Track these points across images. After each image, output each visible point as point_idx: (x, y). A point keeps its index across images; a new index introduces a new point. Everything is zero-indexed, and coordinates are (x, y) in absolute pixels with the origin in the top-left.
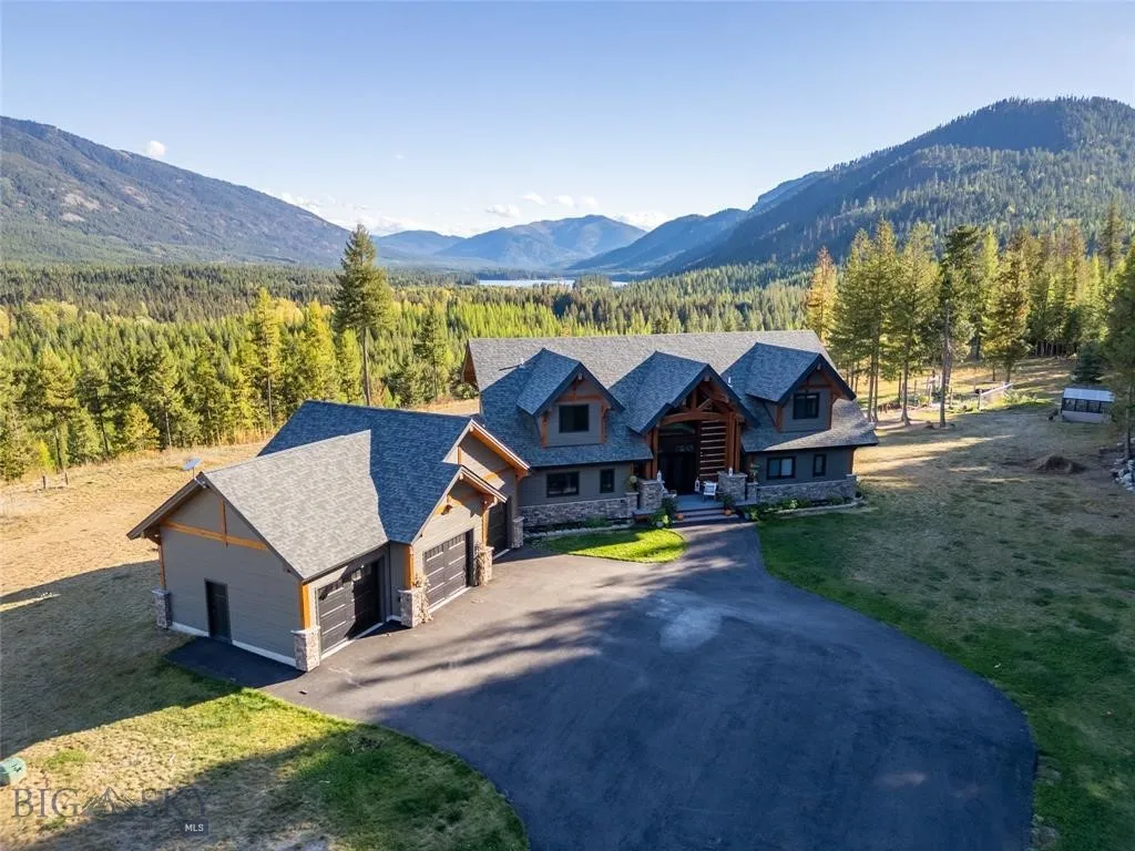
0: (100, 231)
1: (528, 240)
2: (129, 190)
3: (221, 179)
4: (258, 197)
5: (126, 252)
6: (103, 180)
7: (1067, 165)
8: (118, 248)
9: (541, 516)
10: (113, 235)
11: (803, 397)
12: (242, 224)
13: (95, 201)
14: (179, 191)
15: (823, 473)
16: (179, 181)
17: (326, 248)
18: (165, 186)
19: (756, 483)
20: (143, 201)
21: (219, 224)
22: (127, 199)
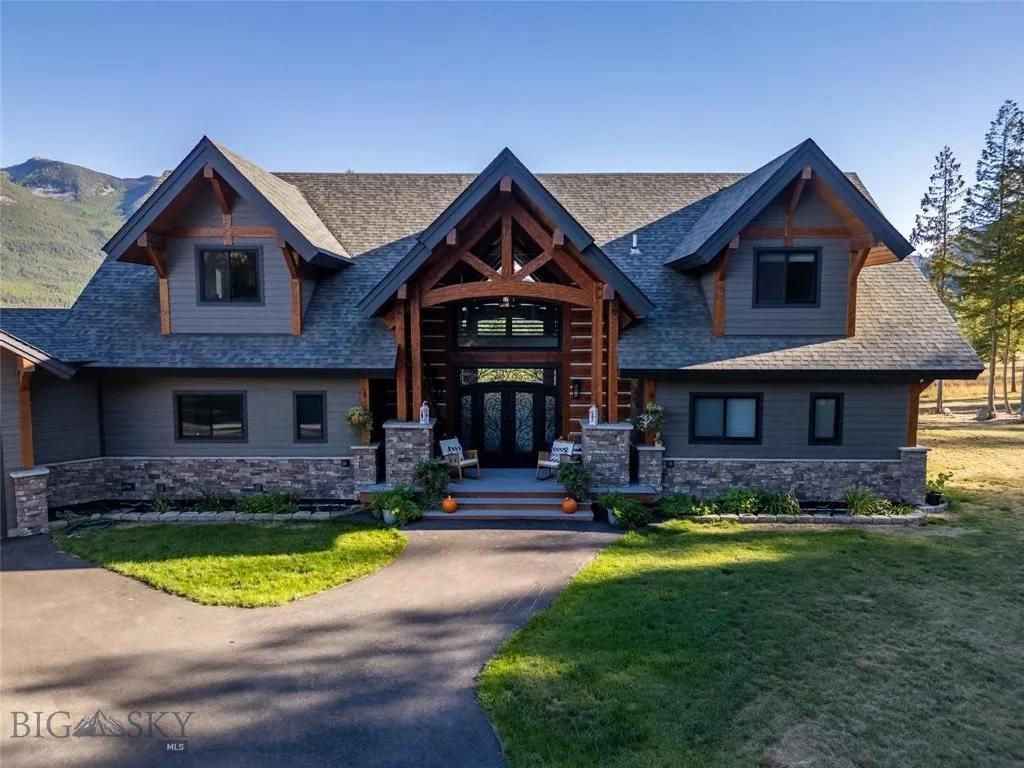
9: (163, 480)
11: (781, 258)
15: (836, 439)
19: (659, 447)
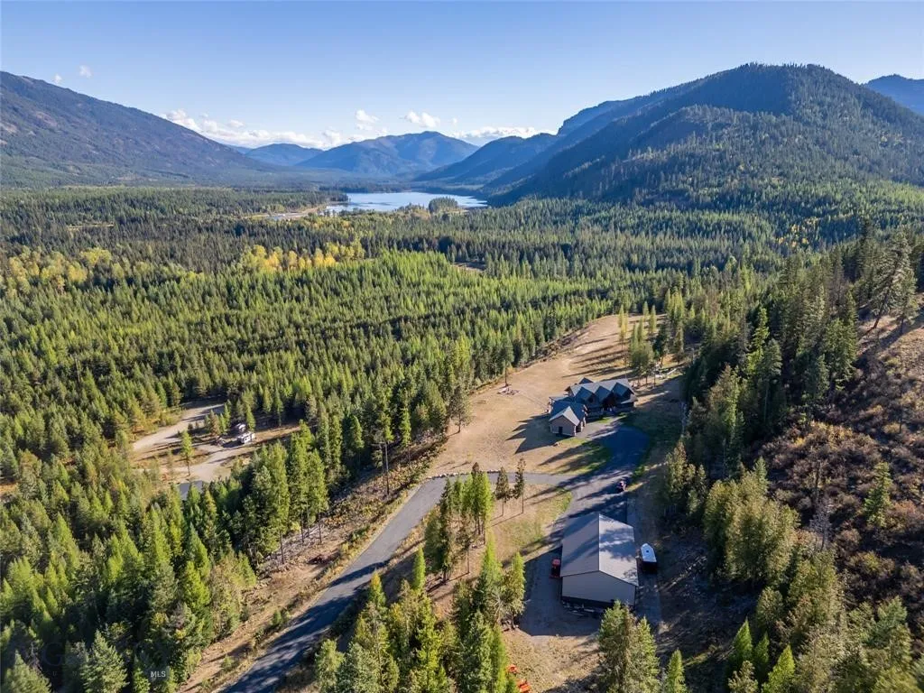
0: (22, 153)
1: (377, 152)
2: (40, 115)
3: (114, 102)
4: (147, 118)
5: (48, 172)
6: (16, 106)
7: (783, 128)
8: (40, 168)
10: (33, 156)
12: (137, 143)
13: (12, 125)
14: (80, 114)
16: (79, 105)
17: (210, 162)
18: (68, 111)
20: (53, 124)
21: (119, 143)
22: (39, 123)
